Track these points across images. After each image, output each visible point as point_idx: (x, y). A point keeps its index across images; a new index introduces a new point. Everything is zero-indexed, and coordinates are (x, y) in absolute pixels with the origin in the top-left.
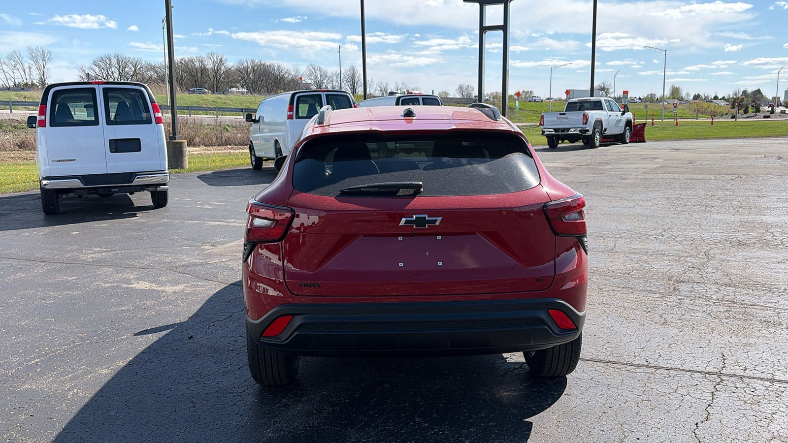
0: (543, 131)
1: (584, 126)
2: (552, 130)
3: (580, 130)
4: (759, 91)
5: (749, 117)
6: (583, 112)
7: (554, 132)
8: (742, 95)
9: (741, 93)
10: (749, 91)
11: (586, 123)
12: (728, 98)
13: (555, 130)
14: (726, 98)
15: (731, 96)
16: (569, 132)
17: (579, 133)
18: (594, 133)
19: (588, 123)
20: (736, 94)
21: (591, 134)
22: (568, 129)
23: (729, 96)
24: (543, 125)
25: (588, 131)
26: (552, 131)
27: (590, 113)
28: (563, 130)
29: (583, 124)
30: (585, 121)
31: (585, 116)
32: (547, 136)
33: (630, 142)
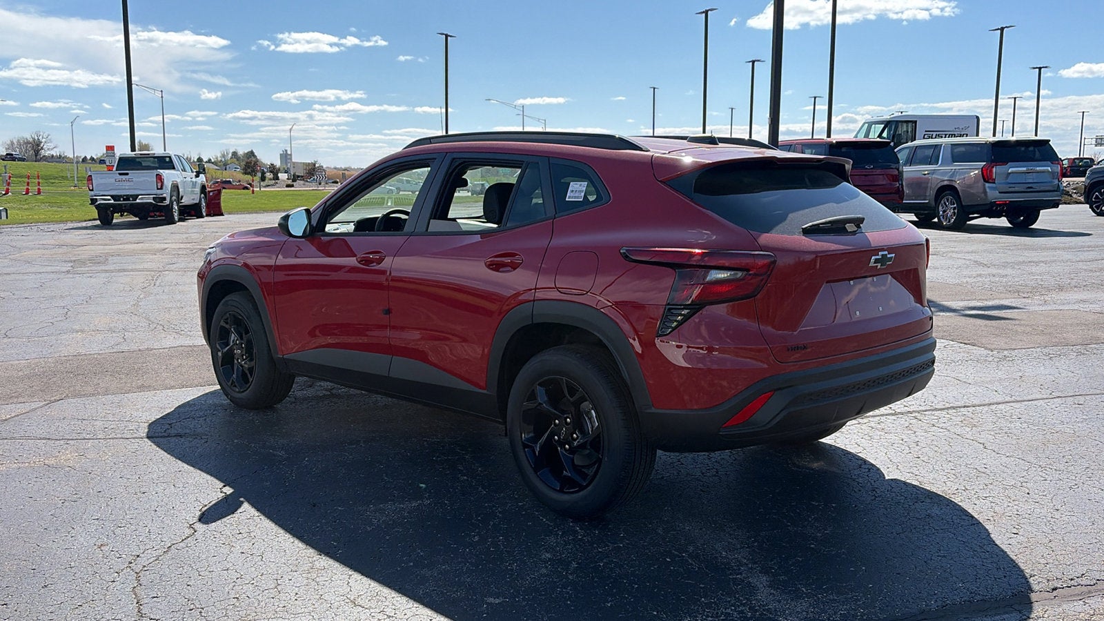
0: (91, 200)
1: (159, 192)
2: (109, 197)
3: (154, 198)
4: (252, 154)
5: (269, 186)
6: (155, 172)
7: (112, 201)
8: (231, 158)
9: (230, 155)
10: (241, 152)
11: (161, 188)
12: (215, 162)
13: (113, 197)
14: (213, 161)
15: (219, 159)
16: (138, 201)
17: (152, 201)
18: (171, 202)
19: (164, 187)
20: (223, 156)
21: (168, 203)
22: (136, 197)
23: (217, 158)
24: (92, 190)
25: (164, 199)
26: (109, 200)
27: (165, 173)
28: (127, 198)
29: (158, 189)
30: (159, 185)
31: (159, 177)
32: (98, 207)
33: (207, 216)
